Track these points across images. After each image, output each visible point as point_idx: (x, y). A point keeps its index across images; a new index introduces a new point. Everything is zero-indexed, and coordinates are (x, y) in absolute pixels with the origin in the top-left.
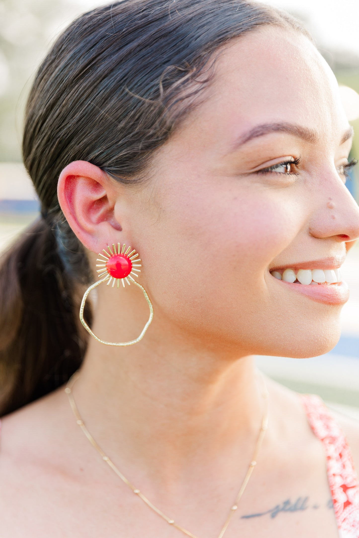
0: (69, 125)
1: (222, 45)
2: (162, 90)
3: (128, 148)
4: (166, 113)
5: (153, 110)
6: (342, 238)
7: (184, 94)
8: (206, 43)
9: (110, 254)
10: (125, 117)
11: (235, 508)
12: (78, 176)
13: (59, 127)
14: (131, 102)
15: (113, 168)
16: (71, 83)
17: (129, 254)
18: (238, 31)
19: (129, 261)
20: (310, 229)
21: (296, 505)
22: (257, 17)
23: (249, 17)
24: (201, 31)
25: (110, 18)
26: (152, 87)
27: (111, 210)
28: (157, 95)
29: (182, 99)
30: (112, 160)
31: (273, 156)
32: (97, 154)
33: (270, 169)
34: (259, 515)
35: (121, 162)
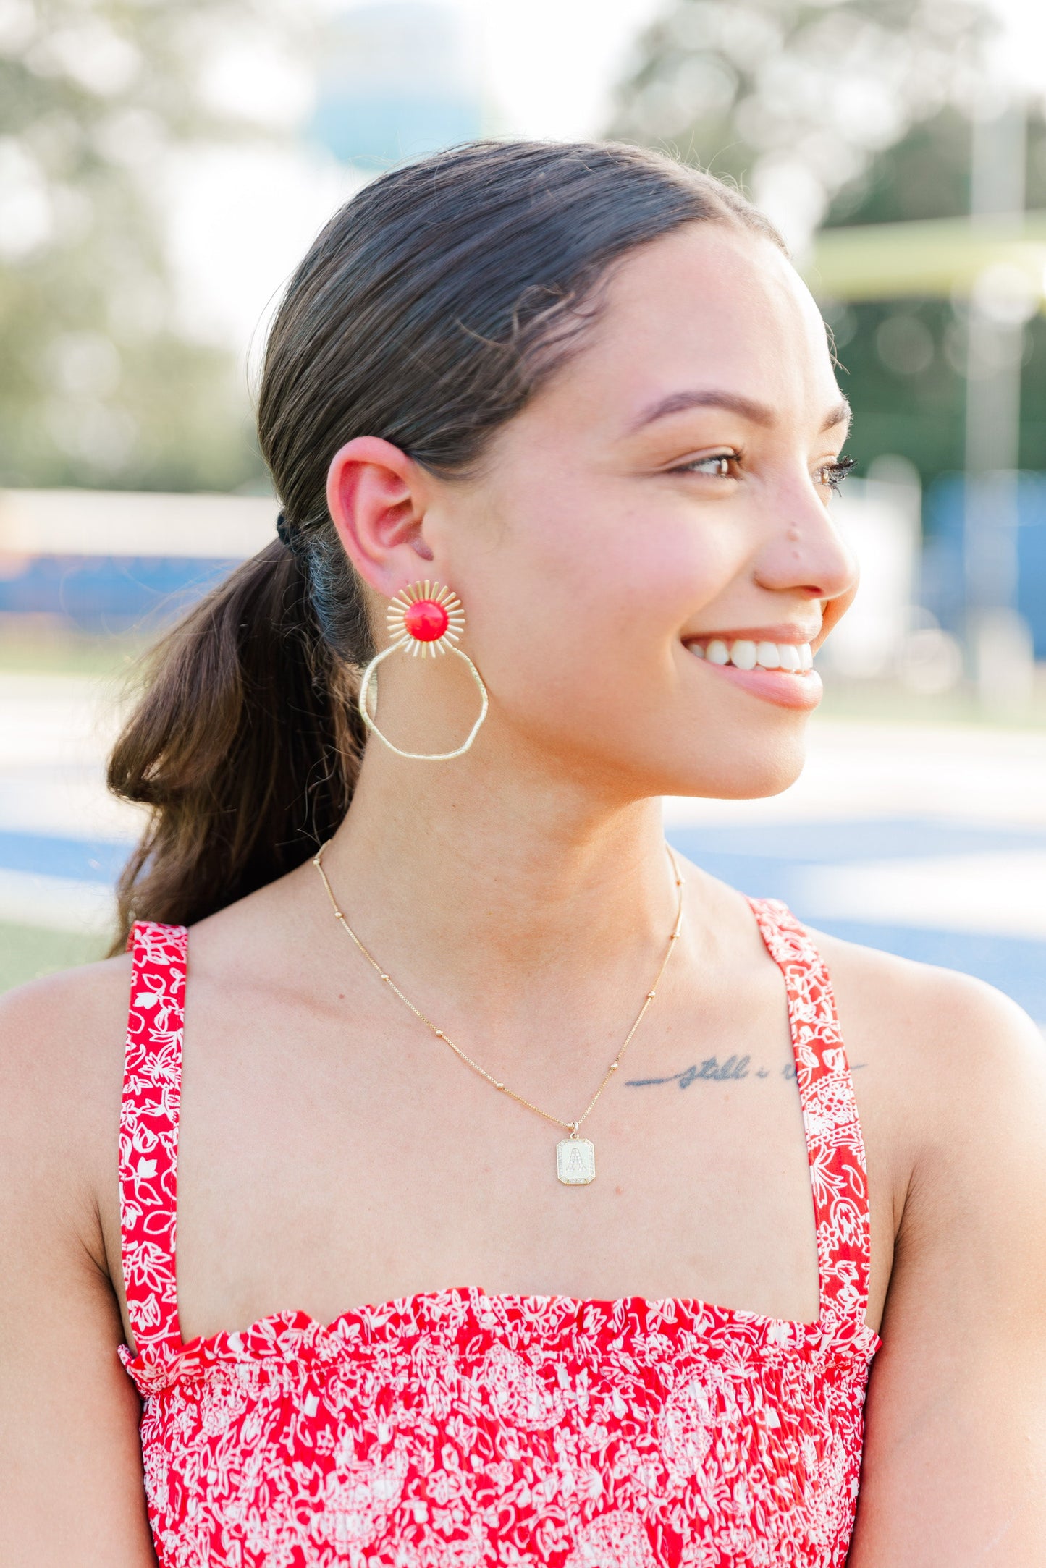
0: (352, 376)
1: (622, 254)
2: (516, 326)
3: (455, 421)
4: (521, 365)
5: (499, 360)
6: (811, 593)
7: (551, 335)
8: (595, 250)
9: (412, 599)
10: (451, 367)
11: (616, 1065)
12: (365, 463)
13: (335, 377)
14: (464, 342)
15: (426, 454)
16: (361, 303)
17: (443, 599)
18: (651, 232)
19: (444, 613)
20: (755, 573)
21: (724, 1069)
22: (684, 207)
23: (671, 206)
24: (588, 228)
25: (432, 192)
26: (501, 319)
27: (417, 525)
28: (507, 334)
29: (548, 344)
30: (425, 438)
31: (697, 445)
32: (399, 427)
33: (691, 467)
34: (659, 1081)
35: (440, 443)
